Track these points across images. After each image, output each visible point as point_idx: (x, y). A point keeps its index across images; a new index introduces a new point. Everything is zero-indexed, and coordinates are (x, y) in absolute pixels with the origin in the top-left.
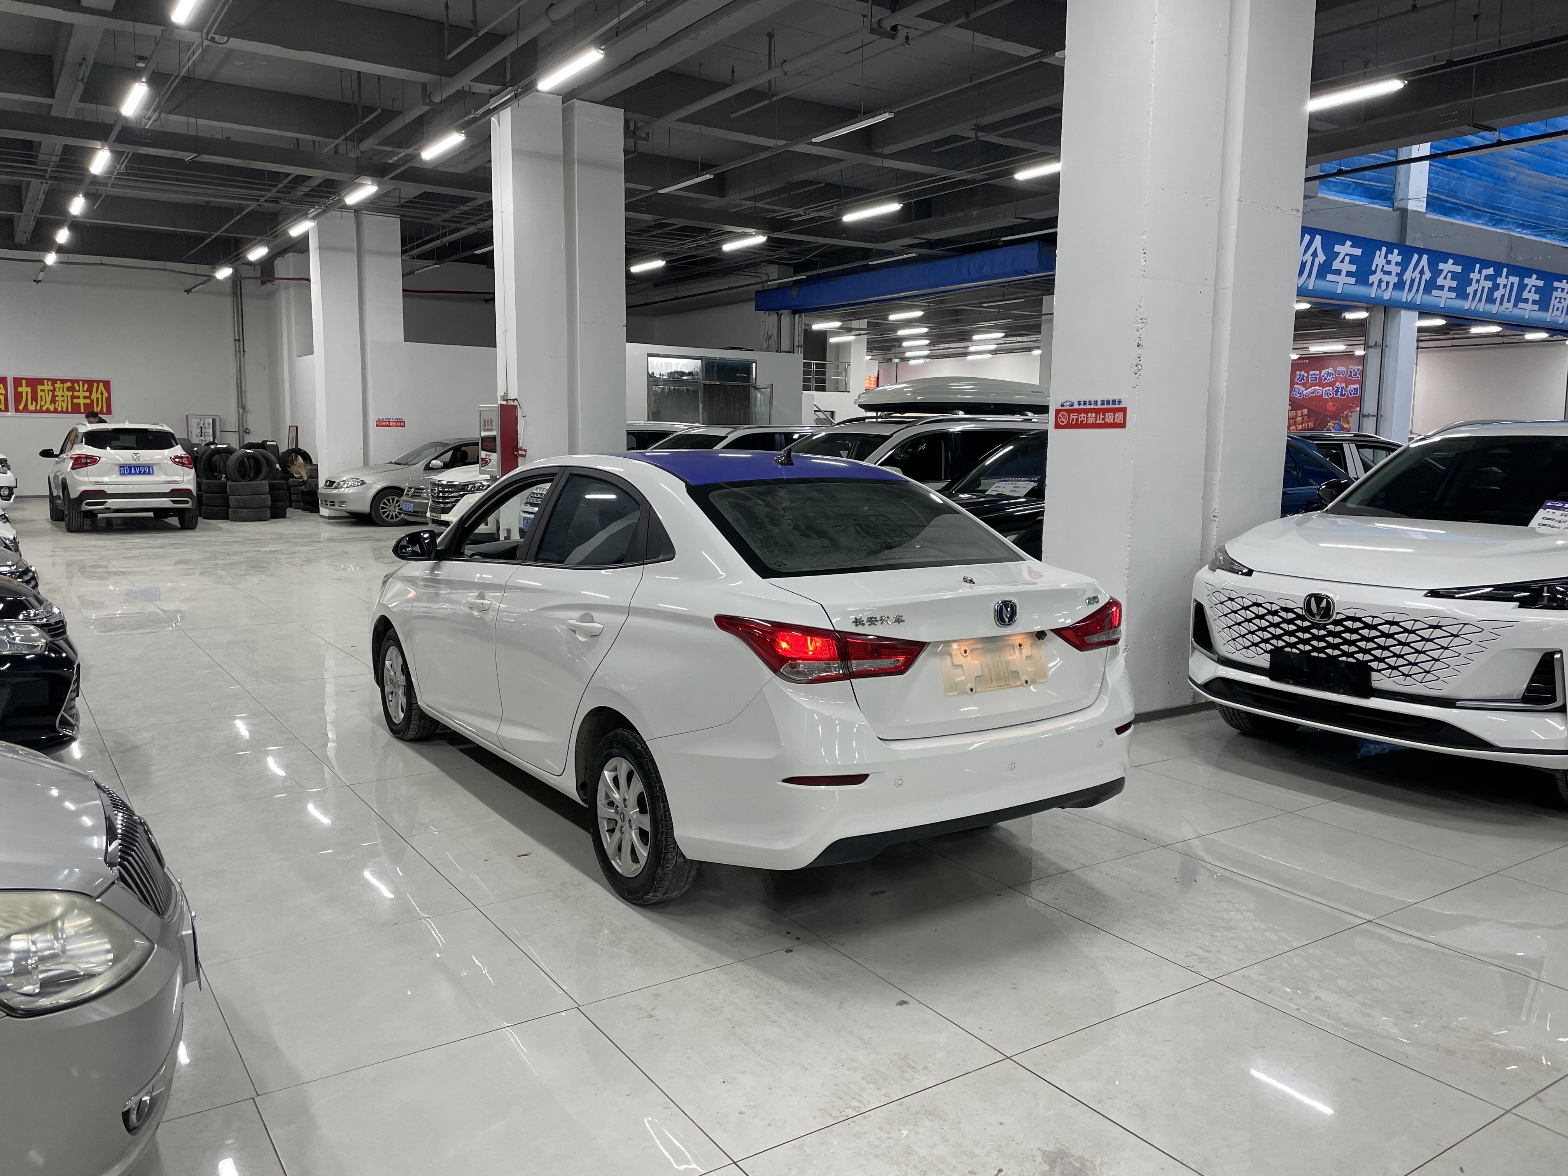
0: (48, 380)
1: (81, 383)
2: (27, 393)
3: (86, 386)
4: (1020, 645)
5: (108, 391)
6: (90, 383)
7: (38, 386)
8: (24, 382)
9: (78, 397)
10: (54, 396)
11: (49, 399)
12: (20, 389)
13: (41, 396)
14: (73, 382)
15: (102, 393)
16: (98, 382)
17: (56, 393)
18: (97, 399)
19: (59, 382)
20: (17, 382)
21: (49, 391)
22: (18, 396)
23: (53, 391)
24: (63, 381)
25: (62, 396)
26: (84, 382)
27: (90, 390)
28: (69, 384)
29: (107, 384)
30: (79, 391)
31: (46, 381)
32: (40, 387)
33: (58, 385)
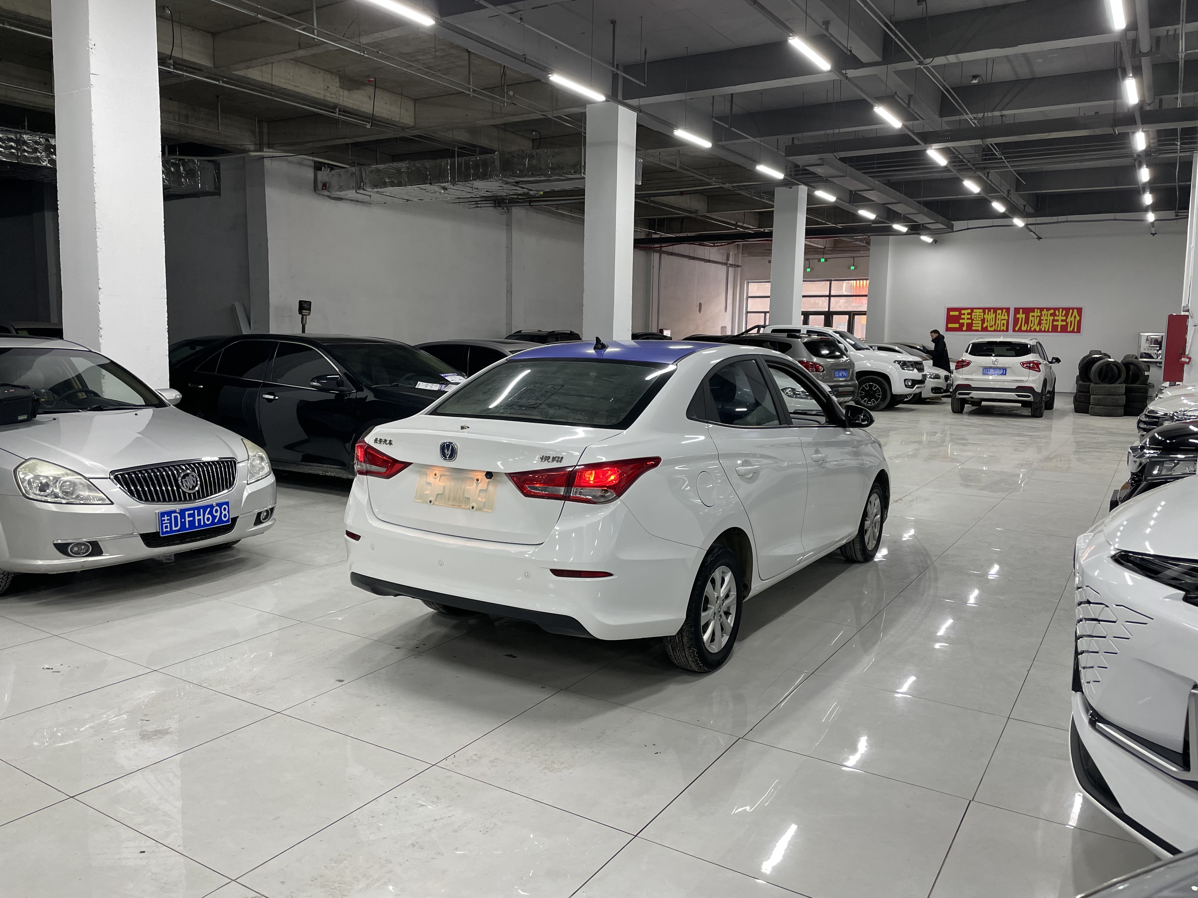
0: (1038, 308)
1: (1061, 310)
2: (1022, 318)
3: (1064, 312)
4: (478, 480)
5: (1080, 316)
6: (1067, 310)
7: (1030, 313)
8: (1021, 310)
9: (1057, 321)
10: (1040, 320)
11: (1036, 323)
12: (1018, 316)
13: (1032, 321)
14: (1055, 309)
15: (1075, 317)
16: (1073, 309)
17: (1042, 318)
18: (1071, 322)
19: (1045, 310)
20: (1017, 310)
21: (1037, 316)
22: (1016, 321)
23: (1040, 317)
24: (1048, 309)
25: (1046, 320)
26: (1063, 309)
27: (1066, 315)
28: (1052, 311)
29: (1080, 311)
30: (1059, 316)
31: (1036, 310)
32: (1031, 314)
33: (1045, 312)
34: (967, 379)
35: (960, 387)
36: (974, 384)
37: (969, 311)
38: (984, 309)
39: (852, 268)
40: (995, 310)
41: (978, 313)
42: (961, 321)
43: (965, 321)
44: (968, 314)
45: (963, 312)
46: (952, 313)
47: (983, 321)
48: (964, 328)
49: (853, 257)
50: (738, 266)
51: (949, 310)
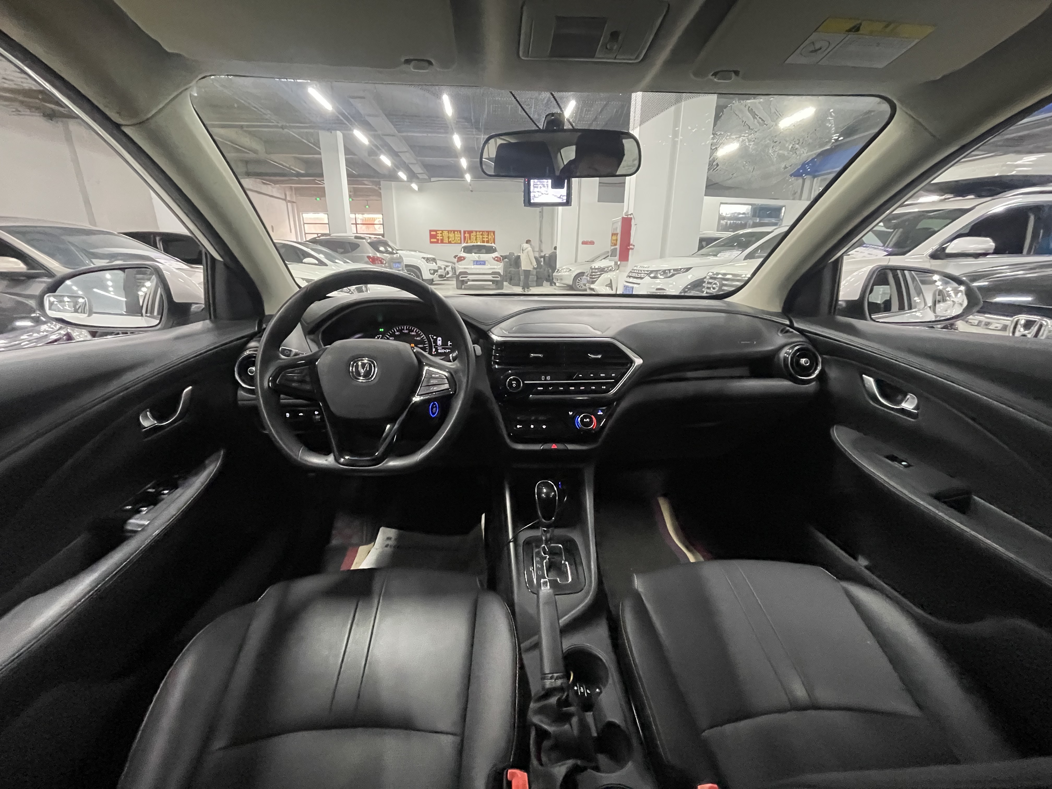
1: (485, 232)
2: (468, 236)
5: (494, 235)
6: (488, 232)
8: (467, 232)
9: (484, 238)
10: (476, 238)
12: (466, 235)
13: (472, 238)
14: (483, 232)
15: (492, 236)
16: (491, 232)
18: (490, 239)
20: (465, 232)
22: (465, 238)
23: (476, 235)
24: (479, 232)
25: (479, 237)
26: (487, 232)
27: (488, 235)
28: (481, 233)
29: (494, 232)
30: (485, 235)
31: (474, 232)
32: (472, 234)
33: (478, 233)
34: (465, 268)
35: (461, 273)
36: (469, 271)
37: (441, 232)
38: (449, 231)
39: (367, 207)
40: (454, 231)
41: (445, 233)
42: (438, 238)
43: (440, 238)
44: (441, 233)
45: (438, 232)
46: (432, 233)
47: (449, 238)
48: (440, 242)
49: (367, 200)
50: (294, 202)
51: (431, 231)
